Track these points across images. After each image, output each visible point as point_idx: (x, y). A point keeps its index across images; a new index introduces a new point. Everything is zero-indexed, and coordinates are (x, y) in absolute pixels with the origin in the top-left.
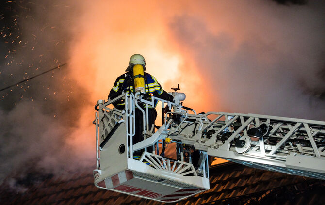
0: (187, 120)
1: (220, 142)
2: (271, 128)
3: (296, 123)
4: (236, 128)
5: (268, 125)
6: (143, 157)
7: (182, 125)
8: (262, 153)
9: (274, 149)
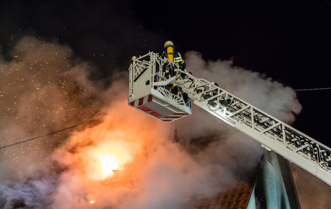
0: (189, 78)
1: (203, 98)
2: (233, 102)
3: (247, 105)
4: (214, 94)
5: (232, 100)
6: (159, 89)
7: (186, 80)
8: (224, 115)
9: (231, 114)
